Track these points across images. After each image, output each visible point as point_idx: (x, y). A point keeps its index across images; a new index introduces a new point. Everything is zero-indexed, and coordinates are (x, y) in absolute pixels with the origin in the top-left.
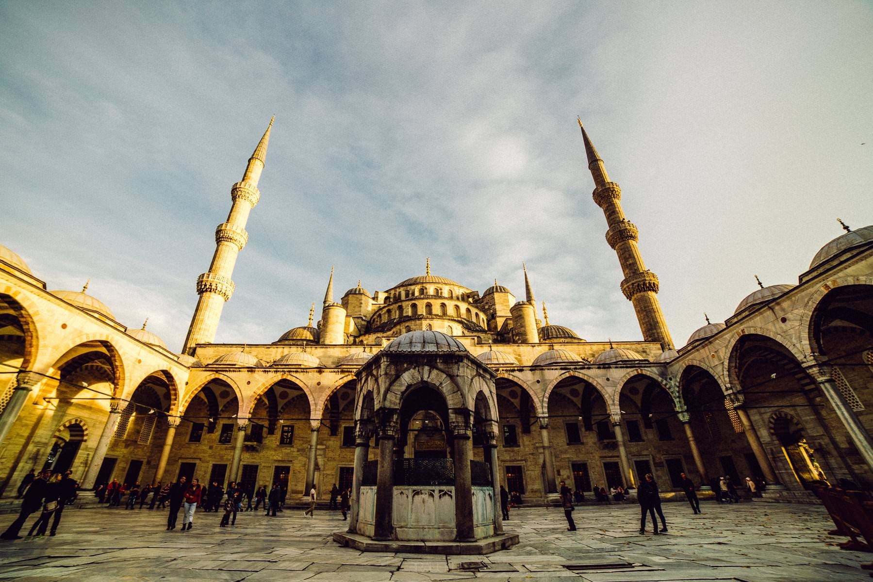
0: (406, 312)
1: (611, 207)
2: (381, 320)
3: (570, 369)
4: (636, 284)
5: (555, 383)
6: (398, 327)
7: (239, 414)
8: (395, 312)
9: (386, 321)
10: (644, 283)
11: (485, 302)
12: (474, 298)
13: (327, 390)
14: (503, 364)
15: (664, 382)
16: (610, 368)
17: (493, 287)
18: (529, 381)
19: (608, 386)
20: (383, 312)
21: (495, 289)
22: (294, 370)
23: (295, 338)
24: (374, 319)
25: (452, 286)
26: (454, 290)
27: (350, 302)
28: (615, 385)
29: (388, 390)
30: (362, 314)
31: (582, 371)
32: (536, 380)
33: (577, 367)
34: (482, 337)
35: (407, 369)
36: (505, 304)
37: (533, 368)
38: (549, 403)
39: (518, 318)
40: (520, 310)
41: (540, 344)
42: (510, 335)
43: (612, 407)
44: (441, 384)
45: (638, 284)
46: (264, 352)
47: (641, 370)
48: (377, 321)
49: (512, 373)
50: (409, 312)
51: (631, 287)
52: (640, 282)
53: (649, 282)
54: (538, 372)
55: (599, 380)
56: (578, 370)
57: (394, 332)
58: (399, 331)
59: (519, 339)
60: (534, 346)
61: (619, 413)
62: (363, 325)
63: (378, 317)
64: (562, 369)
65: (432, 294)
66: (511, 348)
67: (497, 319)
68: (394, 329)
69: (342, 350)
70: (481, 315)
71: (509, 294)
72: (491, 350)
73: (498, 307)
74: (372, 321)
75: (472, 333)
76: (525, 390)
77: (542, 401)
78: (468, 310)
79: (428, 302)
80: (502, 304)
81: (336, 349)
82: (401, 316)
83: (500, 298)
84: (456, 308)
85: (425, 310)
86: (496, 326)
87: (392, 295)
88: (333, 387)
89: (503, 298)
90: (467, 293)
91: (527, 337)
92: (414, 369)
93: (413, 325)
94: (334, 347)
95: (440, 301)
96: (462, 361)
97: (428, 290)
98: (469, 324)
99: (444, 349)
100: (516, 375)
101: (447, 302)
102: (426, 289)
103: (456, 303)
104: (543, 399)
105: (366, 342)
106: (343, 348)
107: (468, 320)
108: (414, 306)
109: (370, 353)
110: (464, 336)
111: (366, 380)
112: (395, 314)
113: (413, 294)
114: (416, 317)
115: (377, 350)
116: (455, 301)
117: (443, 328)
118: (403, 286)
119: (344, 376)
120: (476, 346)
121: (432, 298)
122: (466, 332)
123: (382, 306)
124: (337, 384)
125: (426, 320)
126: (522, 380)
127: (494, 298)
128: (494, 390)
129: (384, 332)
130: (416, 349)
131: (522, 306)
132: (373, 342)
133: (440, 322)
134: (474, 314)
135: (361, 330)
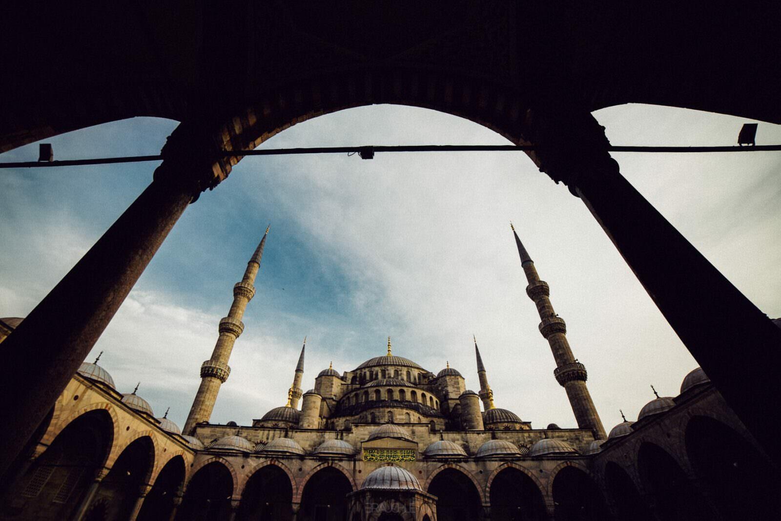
0: (371, 397)
1: (541, 302)
2: (349, 403)
3: (508, 460)
4: (566, 374)
5: (495, 473)
6: (365, 413)
7: (233, 496)
8: (362, 397)
9: (354, 404)
10: (573, 372)
11: (438, 384)
12: (428, 379)
13: (307, 476)
14: (452, 455)
15: (592, 475)
16: (543, 460)
17: (446, 369)
18: (473, 471)
19: (541, 477)
20: (352, 395)
21: (447, 372)
22: (281, 456)
23: (277, 419)
24: (344, 401)
25: (410, 368)
26: (412, 371)
27: (323, 382)
28: (547, 477)
30: (333, 393)
31: (518, 463)
32: (479, 471)
33: (514, 459)
34: (435, 421)
35: (382, 502)
36: (455, 386)
37: (477, 459)
38: (491, 492)
39: (466, 407)
40: (467, 399)
41: (484, 432)
42: (460, 419)
43: (546, 499)
44: (402, 512)
45: (568, 374)
46: (253, 434)
47: (570, 462)
48: (346, 403)
49: (459, 464)
50: (373, 397)
51: (562, 375)
52: (569, 371)
53: (577, 372)
54: (481, 463)
55: (533, 472)
56: (514, 462)
57: (361, 417)
58: (365, 417)
59: (466, 426)
60: (480, 433)
61: (553, 504)
62: (334, 405)
63: (347, 399)
64: (501, 461)
65: (392, 376)
66: (460, 435)
67: (449, 401)
68: (361, 414)
69: (318, 434)
70: (435, 399)
71: (459, 377)
72: (442, 440)
73: (450, 389)
74: (341, 402)
75: (427, 417)
76: (470, 479)
77: (484, 491)
78: (423, 395)
79: (389, 389)
80: (453, 386)
81: (312, 433)
82: (367, 401)
83: (452, 380)
84: (414, 393)
85: (387, 396)
86: (448, 408)
87: (358, 375)
88: (312, 473)
89: (453, 380)
90: (423, 374)
91: (473, 424)
92: (386, 501)
93: (377, 411)
94: (311, 432)
95: (400, 388)
96: (414, 496)
97: (389, 372)
98: (424, 409)
99: (405, 487)
100: (462, 466)
101: (405, 389)
102: (388, 370)
103: (413, 389)
104: (485, 489)
105: (337, 423)
106: (318, 432)
107: (423, 405)
108: (378, 392)
109: (342, 439)
110: (420, 424)
111: (355, 503)
112: (362, 399)
113: (377, 375)
114: (379, 403)
115: (346, 436)
116: (412, 387)
117: (402, 415)
118: (368, 367)
119: (321, 463)
120: (430, 433)
121: (393, 386)
122: (421, 417)
123: (350, 387)
124: (315, 471)
125: (388, 407)
126: (467, 471)
127: (446, 381)
128: (435, 510)
129: (352, 416)
130: (386, 487)
131: (468, 395)
132: (343, 425)
133: (399, 410)
134: (428, 399)
135: (333, 412)
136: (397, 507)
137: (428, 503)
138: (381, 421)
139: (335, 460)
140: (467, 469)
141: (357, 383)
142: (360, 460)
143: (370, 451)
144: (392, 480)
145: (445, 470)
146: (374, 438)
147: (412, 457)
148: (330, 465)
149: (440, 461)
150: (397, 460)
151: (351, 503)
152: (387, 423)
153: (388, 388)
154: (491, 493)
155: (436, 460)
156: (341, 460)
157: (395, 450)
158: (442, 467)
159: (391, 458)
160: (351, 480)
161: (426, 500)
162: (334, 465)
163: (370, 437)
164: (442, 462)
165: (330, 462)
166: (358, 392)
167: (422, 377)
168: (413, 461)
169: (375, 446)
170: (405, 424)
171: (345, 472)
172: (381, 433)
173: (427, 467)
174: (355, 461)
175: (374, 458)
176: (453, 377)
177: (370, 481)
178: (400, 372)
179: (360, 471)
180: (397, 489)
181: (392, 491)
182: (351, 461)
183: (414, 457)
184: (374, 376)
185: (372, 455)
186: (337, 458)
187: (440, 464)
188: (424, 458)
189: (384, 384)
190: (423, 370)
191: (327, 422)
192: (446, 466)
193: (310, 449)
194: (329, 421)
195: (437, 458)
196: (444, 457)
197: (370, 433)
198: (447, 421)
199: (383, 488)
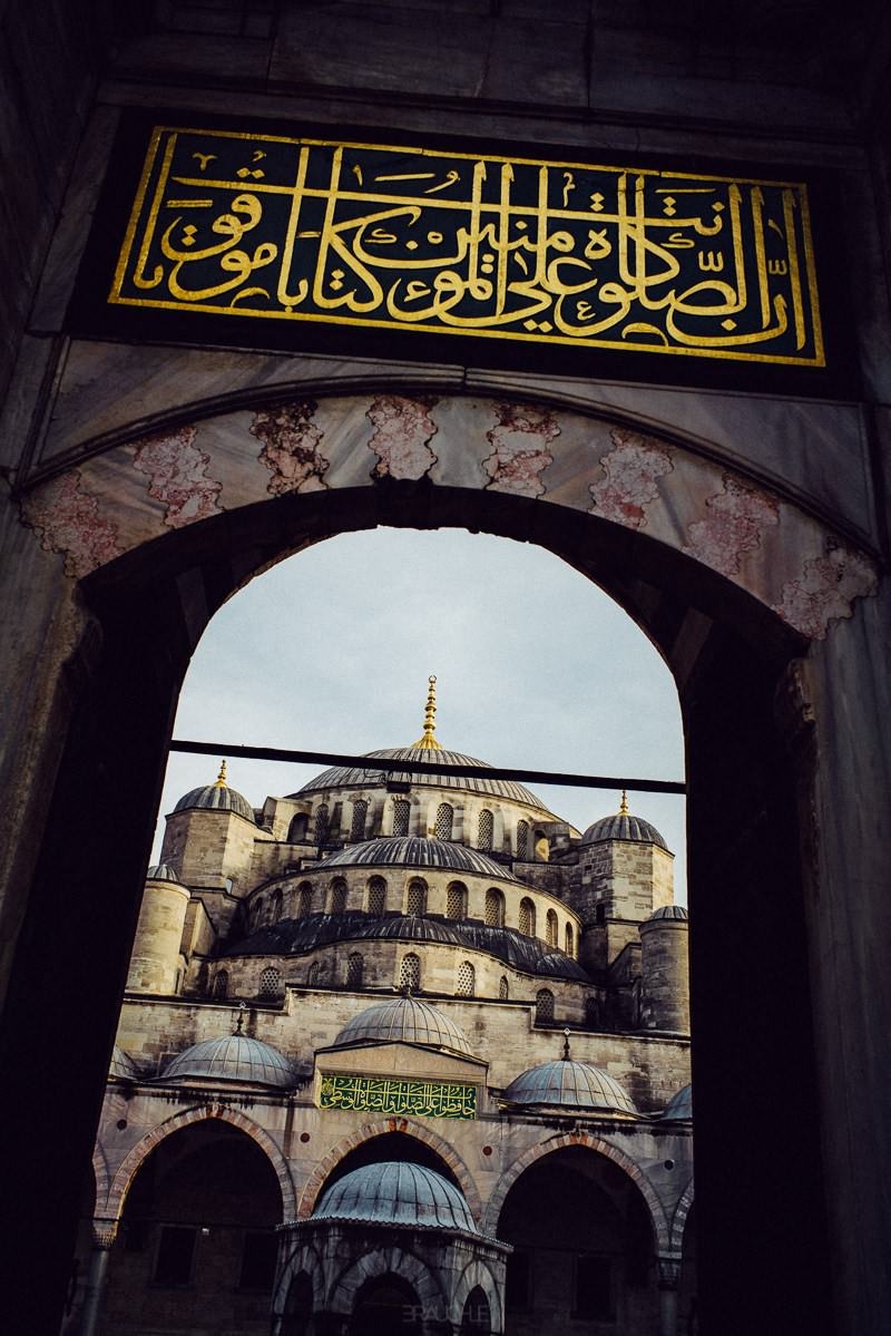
0: (355, 900)
2: (280, 911)
6: (329, 951)
8: (325, 893)
9: (295, 917)
11: (583, 863)
12: (553, 844)
13: (142, 1143)
14: (588, 1109)
17: (615, 818)
18: (645, 1160)
20: (289, 886)
21: (615, 828)
24: (260, 901)
25: (494, 801)
26: (499, 810)
29: (337, 1283)
30: (223, 872)
32: (663, 1159)
34: (556, 993)
35: (368, 1252)
36: (640, 877)
37: (660, 1128)
39: (657, 958)
42: (633, 994)
44: (416, 1279)
48: (269, 910)
49: (606, 1137)
50: (360, 899)
54: (671, 1139)
57: (316, 963)
58: (330, 965)
59: (651, 1017)
62: (227, 910)
63: (272, 896)
65: (431, 824)
66: (625, 1044)
67: (612, 928)
68: (318, 955)
69: (177, 1012)
70: (564, 916)
71: (655, 849)
72: (566, 1058)
73: (619, 886)
74: (252, 903)
75: (530, 978)
76: (633, 1183)
77: (672, 1219)
78: (527, 905)
79: (417, 878)
80: (630, 876)
81: (158, 1009)
82: (339, 911)
83: (629, 859)
84: (495, 896)
85: (405, 900)
86: (605, 948)
87: (314, 812)
88: (158, 1137)
89: (636, 859)
90: (537, 824)
91: (673, 1014)
92: (379, 1251)
93: (371, 952)
94: (153, 1005)
95: (452, 877)
96: (451, 1244)
97: (422, 809)
98: (525, 952)
99: (429, 1221)
100: (614, 1142)
101: (468, 880)
102: (417, 803)
103: (497, 884)
104: (675, 1212)
105: (236, 977)
106: (178, 1007)
107: (522, 937)
108: (378, 884)
109: (251, 1034)
110: (503, 1001)
111: (299, 1249)
112: (324, 902)
113: (378, 816)
114: (380, 924)
115: (267, 1021)
116: (492, 876)
117: (451, 967)
118: (350, 787)
119: (185, 1107)
120: (531, 1032)
121: (431, 867)
122: (511, 976)
123: (284, 852)
124: (169, 1130)
125: (406, 940)
126: (627, 1157)
127: (610, 857)
128: (502, 1278)
129: (288, 955)
130: (383, 1217)
131: (670, 924)
132: (257, 982)
133: (443, 950)
134: (542, 918)
135: (222, 933)
136: (404, 1265)
137: (485, 1260)
138: (380, 982)
139: (230, 1101)
140: (629, 1154)
141: (309, 836)
142: (308, 1105)
143: (338, 1081)
144: (398, 1202)
145: (563, 1151)
146: (356, 1039)
147: (467, 1105)
148: (214, 1114)
149: (551, 1123)
150: (420, 1111)
151: (288, 1248)
152: (402, 993)
153: (413, 873)
154: (688, 1224)
155: (540, 1119)
156: (248, 1102)
157: (418, 1082)
158: (554, 1142)
159: (404, 1105)
160: (276, 1160)
161: (482, 1252)
162: (226, 1116)
163: (341, 1034)
164: (556, 1129)
165: (215, 1106)
166: (314, 878)
167: (531, 835)
168: (468, 1117)
169: (358, 1068)
170: (456, 997)
171: (259, 1137)
172: (379, 1028)
173: (510, 1136)
174: (292, 1106)
175: (352, 1101)
176: (634, 847)
177: (342, 1197)
178: (457, 814)
179: (305, 1138)
180: (410, 1224)
181: (398, 1229)
182: (281, 1105)
183: (473, 1106)
184: (369, 821)
185: (345, 1094)
186: (238, 1096)
187: (550, 1133)
188: (503, 1112)
189: (401, 859)
190: (539, 809)
191: (203, 970)
192: (567, 1140)
193: (147, 1056)
194: (210, 967)
195: (543, 1115)
196: (563, 1113)
197: (344, 1018)
198: (593, 993)
199: (373, 1219)
